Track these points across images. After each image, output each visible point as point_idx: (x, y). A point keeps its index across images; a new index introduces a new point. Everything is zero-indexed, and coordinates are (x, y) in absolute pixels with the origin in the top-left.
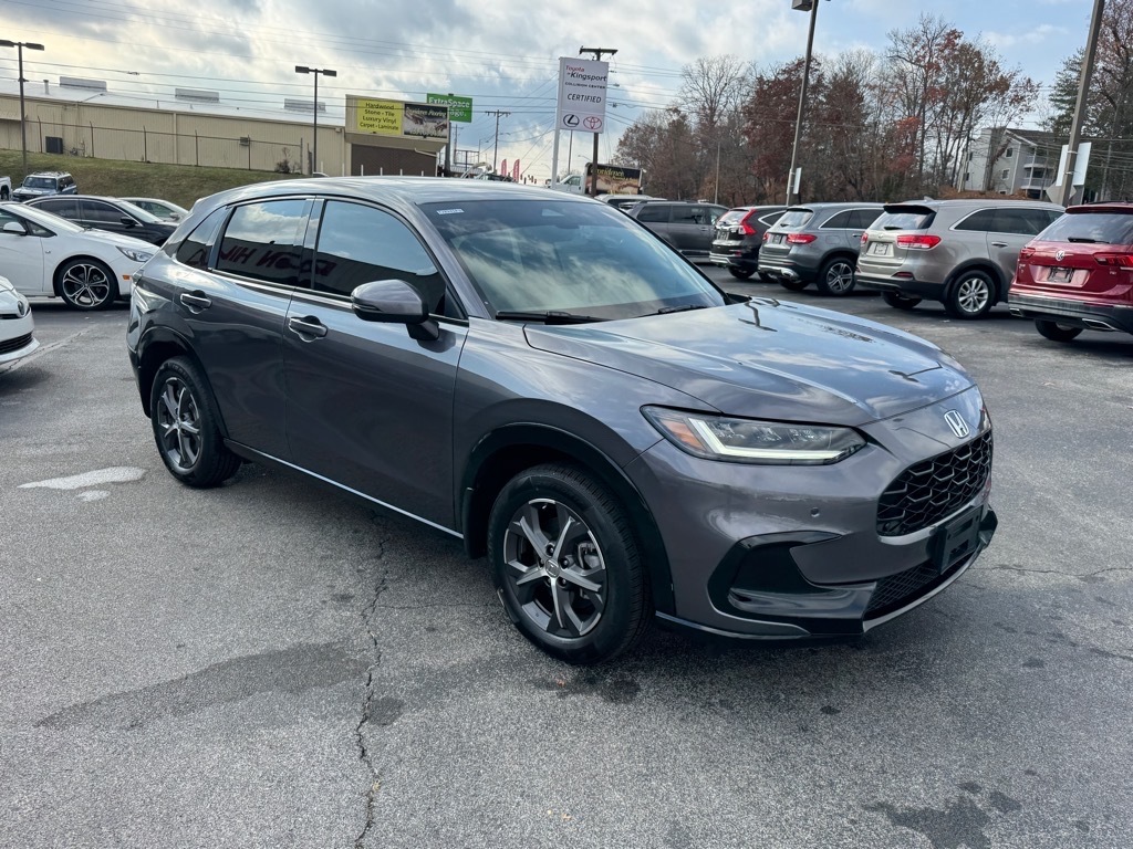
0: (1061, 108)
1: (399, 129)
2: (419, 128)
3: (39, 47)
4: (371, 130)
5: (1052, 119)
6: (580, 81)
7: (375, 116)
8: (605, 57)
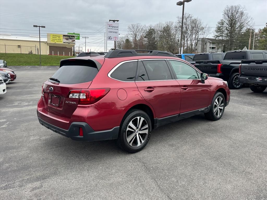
0: (217, 33)
1: (62, 41)
2: (67, 41)
4: (54, 42)
5: (216, 35)
6: (111, 28)
7: (55, 38)
8: (116, 22)
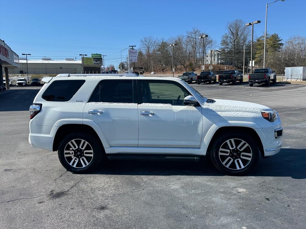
0: (222, 46)
1: (93, 63)
2: (97, 62)
3: (30, 55)
5: (221, 48)
6: (132, 53)
7: (88, 61)
8: (134, 47)
